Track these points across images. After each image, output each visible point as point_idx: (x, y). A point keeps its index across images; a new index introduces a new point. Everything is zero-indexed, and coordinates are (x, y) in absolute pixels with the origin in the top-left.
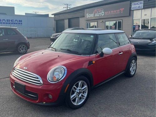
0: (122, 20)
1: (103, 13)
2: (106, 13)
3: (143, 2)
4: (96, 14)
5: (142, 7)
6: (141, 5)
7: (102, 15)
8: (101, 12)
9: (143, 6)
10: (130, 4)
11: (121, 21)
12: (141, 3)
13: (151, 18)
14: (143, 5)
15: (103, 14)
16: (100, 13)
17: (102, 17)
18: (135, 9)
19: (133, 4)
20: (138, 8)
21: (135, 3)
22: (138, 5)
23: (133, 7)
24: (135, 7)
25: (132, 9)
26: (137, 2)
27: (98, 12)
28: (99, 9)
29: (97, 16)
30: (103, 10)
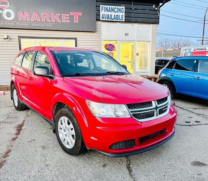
3: (124, 10)
6: (120, 14)
9: (124, 17)
10: (97, 6)
11: (74, 40)
12: (120, 10)
14: (124, 14)
17: (8, 24)
18: (108, 19)
19: (103, 8)
20: (114, 18)
21: (107, 6)
22: (113, 12)
23: (103, 15)
24: (108, 15)
25: (102, 19)
26: (111, 7)
30: (8, 4)
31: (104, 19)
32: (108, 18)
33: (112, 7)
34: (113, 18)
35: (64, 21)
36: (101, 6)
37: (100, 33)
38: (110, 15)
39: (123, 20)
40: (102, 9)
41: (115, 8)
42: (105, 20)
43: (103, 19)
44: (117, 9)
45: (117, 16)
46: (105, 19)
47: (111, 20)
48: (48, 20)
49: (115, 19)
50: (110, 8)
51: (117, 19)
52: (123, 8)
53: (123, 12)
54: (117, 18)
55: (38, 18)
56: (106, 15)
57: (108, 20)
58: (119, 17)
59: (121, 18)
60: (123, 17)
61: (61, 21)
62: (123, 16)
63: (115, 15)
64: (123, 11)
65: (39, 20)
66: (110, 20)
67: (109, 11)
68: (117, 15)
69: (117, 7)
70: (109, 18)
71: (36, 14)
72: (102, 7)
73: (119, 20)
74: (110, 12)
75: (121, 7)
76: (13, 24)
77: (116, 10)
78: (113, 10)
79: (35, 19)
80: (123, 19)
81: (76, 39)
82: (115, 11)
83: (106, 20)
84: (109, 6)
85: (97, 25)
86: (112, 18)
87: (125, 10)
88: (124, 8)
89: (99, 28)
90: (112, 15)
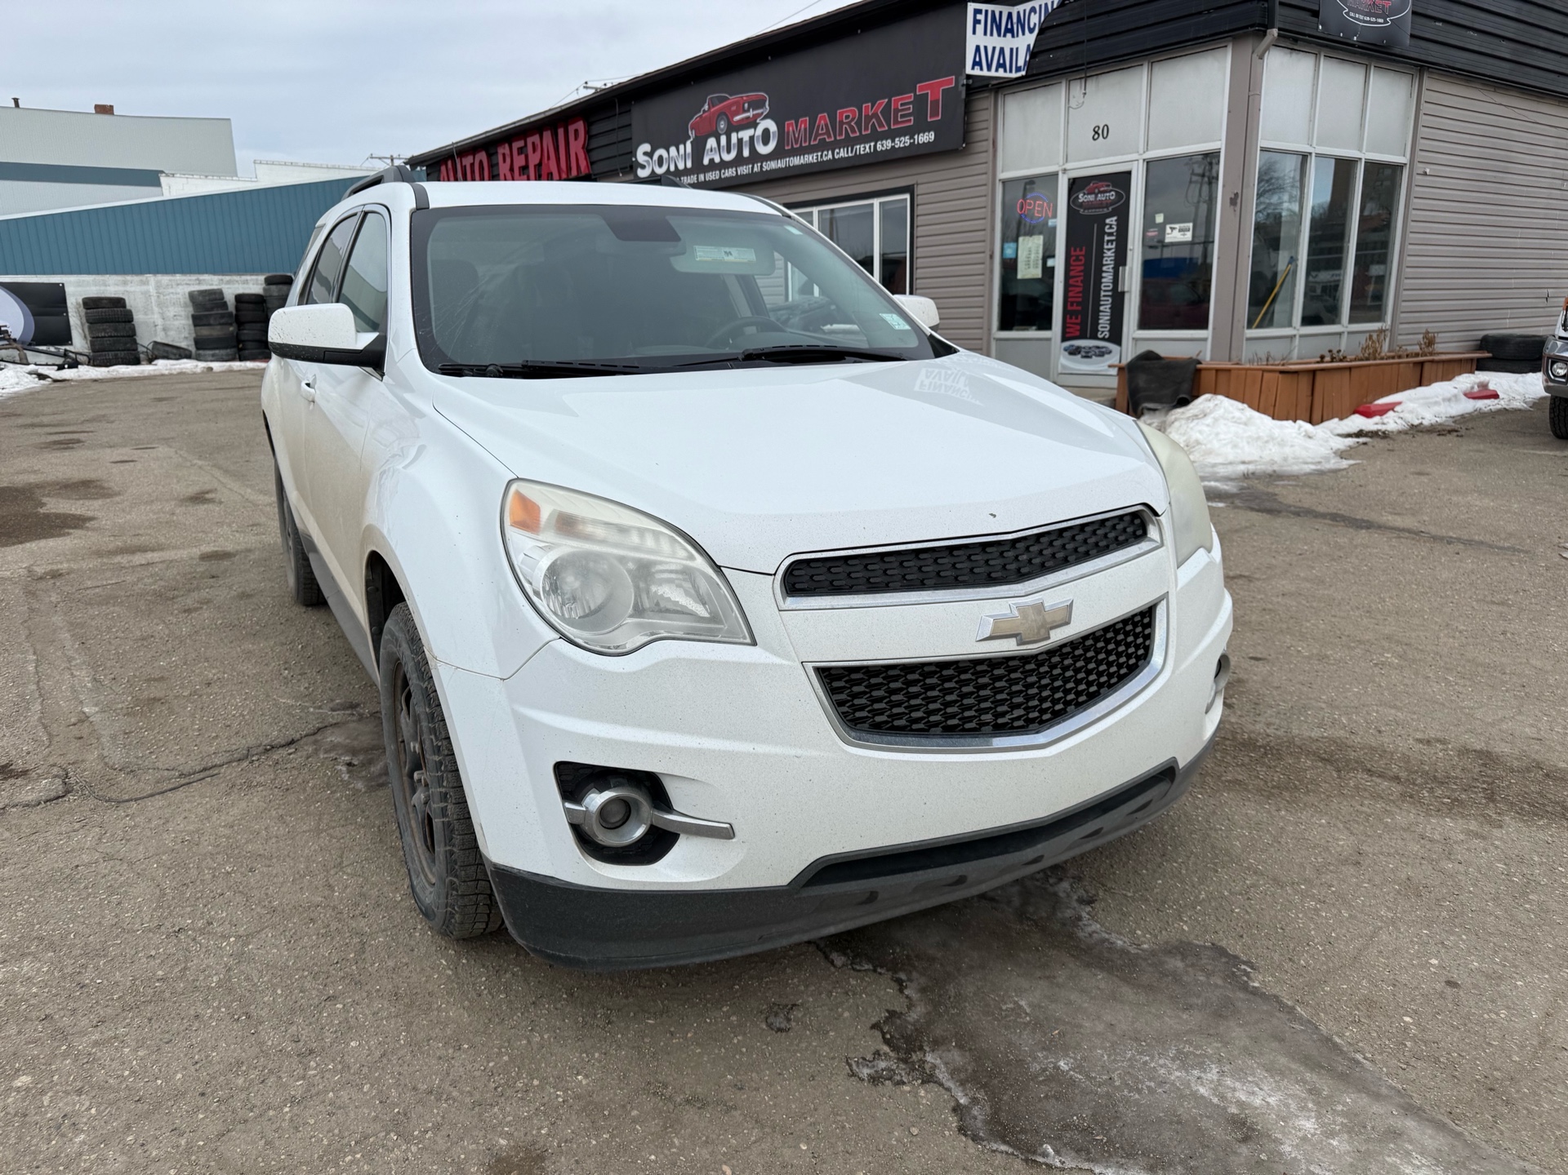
0: (909, 189)
1: (766, 132)
2: (790, 126)
4: (711, 142)
7: (761, 149)
8: (752, 124)
11: (907, 196)
13: (1149, 163)
15: (766, 141)
16: (745, 135)
17: (763, 167)
18: (1001, 70)
19: (978, 17)
20: (1025, 62)
22: (1023, 34)
23: (978, 48)
24: (1002, 50)
25: (973, 68)
26: (1014, 10)
27: (722, 125)
28: (733, 98)
29: (717, 160)
31: (983, 71)
32: (999, 66)
33: (1021, 8)
34: (1021, 62)
36: (971, 7)
37: (992, 151)
38: (1012, 50)
40: (976, 22)
41: (1033, 10)
42: (985, 73)
43: (977, 68)
44: (1038, 14)
46: (989, 68)
47: (1015, 75)
50: (1010, 15)
56: (994, 48)
63: (1028, 47)
67: (1007, 31)
70: (1003, 66)
72: (976, 11)
74: (1009, 35)
78: (1023, 24)
82: (1032, 26)
83: (993, 73)
84: (1005, 11)
86: (1019, 65)
89: (983, 125)
90: (1017, 49)
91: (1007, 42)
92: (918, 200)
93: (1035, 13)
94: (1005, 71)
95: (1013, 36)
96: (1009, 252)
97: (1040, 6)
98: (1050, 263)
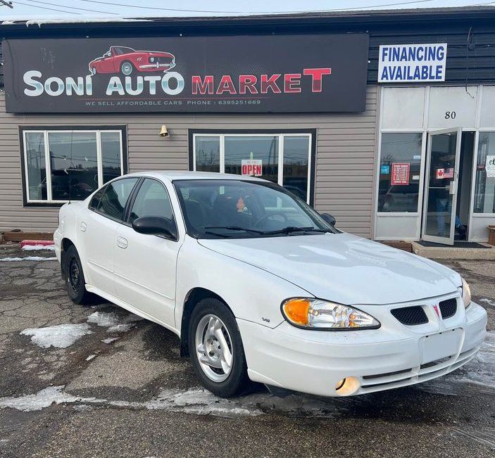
3: (445, 52)
5: (443, 75)
6: (434, 63)
7: (168, 91)
9: (443, 70)
10: (370, 49)
11: (310, 135)
12: (432, 54)
14: (443, 63)
17: (171, 103)
18: (399, 78)
19: (386, 52)
20: (415, 76)
21: (397, 47)
22: (414, 60)
23: (385, 68)
24: (399, 68)
25: (382, 79)
26: (407, 46)
27: (127, 69)
28: (137, 53)
29: (122, 93)
30: (174, 61)
31: (387, 79)
32: (397, 76)
33: (412, 46)
34: (412, 74)
35: (287, 89)
36: (381, 47)
37: (377, 116)
38: (405, 67)
39: (440, 78)
40: (384, 55)
41: (421, 49)
42: (389, 81)
43: (385, 79)
44: (424, 52)
45: (425, 70)
46: (392, 78)
47: (406, 80)
48: (253, 90)
49: (417, 78)
50: (404, 49)
51: (423, 78)
52: (441, 48)
53: (440, 56)
54: (425, 75)
55: (231, 88)
56: (395, 67)
57: (399, 80)
58: (428, 72)
59: (434, 74)
60: (439, 70)
61: (282, 91)
62: (441, 67)
63: (417, 68)
64: (442, 54)
65: (232, 91)
66: (403, 81)
67: (402, 57)
68: (424, 67)
69: (424, 46)
70: (400, 76)
71: (227, 78)
72: (385, 49)
73: (428, 80)
74: (404, 60)
75: (437, 46)
76: (180, 103)
77: (421, 54)
78: (413, 55)
79: (224, 89)
80: (439, 75)
81: (313, 132)
82: (420, 57)
83: (394, 80)
84: (402, 47)
85: (369, 96)
86: (410, 75)
87: (448, 52)
88: (445, 46)
89: (373, 101)
90: (409, 67)
91: (403, 64)
92: (318, 138)
93: (422, 50)
94: (401, 79)
95: (406, 60)
96: (386, 170)
97: (426, 48)
98: (415, 178)
